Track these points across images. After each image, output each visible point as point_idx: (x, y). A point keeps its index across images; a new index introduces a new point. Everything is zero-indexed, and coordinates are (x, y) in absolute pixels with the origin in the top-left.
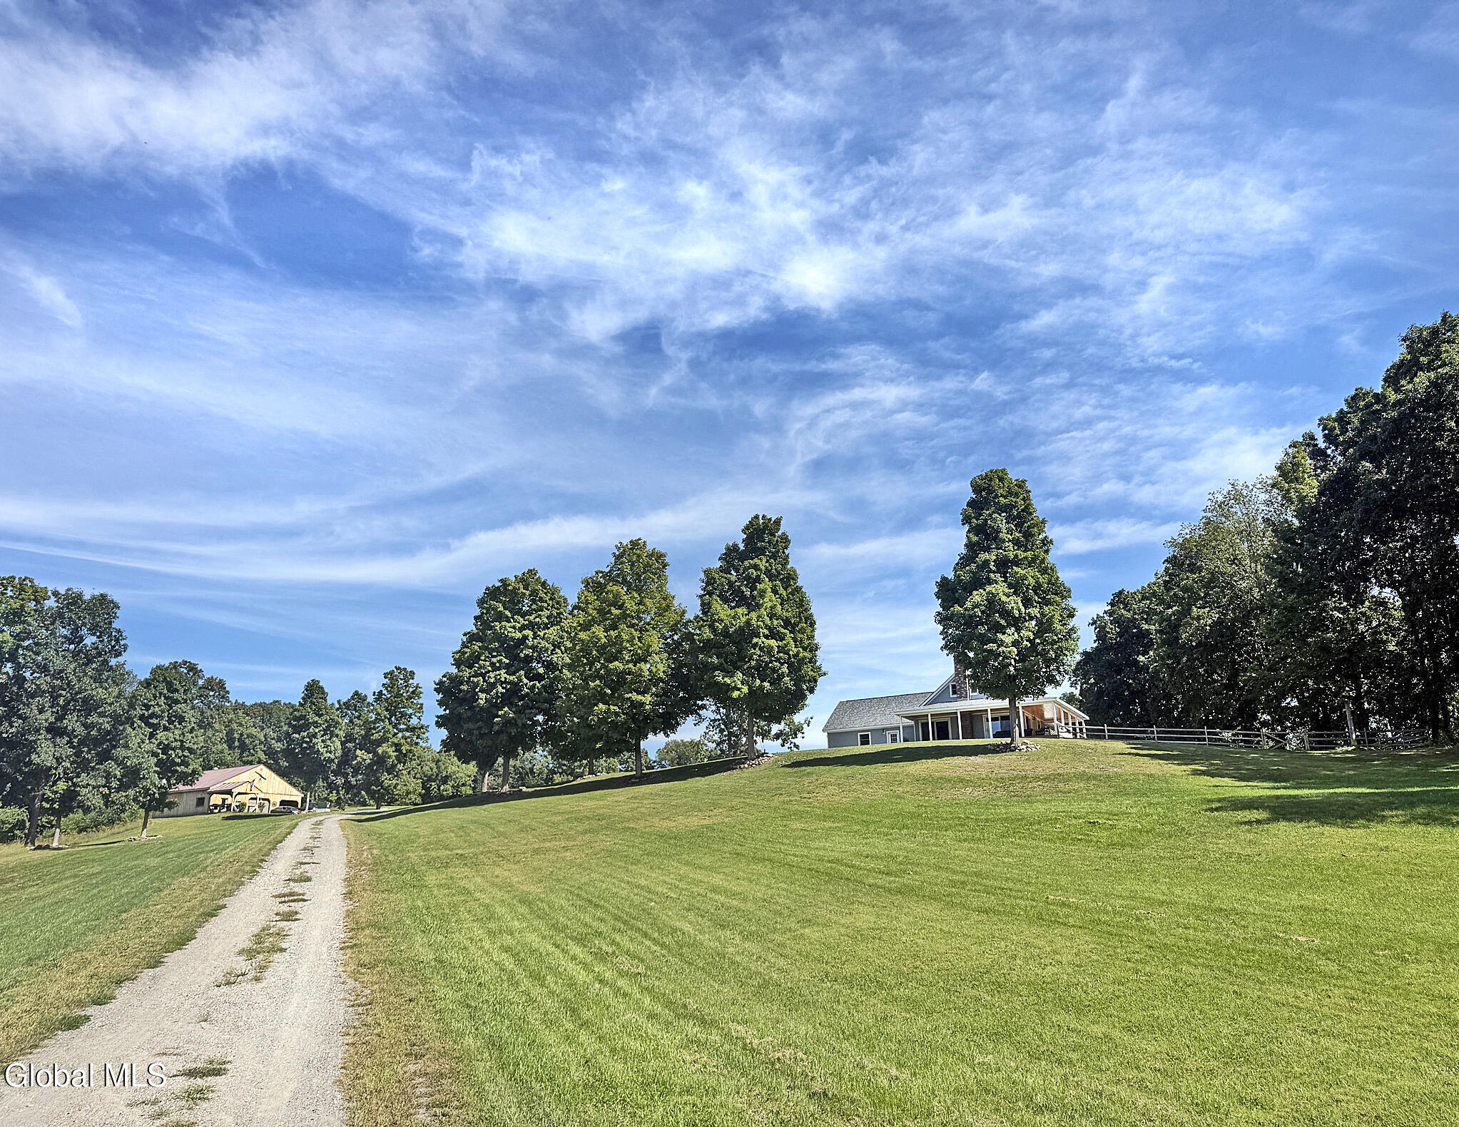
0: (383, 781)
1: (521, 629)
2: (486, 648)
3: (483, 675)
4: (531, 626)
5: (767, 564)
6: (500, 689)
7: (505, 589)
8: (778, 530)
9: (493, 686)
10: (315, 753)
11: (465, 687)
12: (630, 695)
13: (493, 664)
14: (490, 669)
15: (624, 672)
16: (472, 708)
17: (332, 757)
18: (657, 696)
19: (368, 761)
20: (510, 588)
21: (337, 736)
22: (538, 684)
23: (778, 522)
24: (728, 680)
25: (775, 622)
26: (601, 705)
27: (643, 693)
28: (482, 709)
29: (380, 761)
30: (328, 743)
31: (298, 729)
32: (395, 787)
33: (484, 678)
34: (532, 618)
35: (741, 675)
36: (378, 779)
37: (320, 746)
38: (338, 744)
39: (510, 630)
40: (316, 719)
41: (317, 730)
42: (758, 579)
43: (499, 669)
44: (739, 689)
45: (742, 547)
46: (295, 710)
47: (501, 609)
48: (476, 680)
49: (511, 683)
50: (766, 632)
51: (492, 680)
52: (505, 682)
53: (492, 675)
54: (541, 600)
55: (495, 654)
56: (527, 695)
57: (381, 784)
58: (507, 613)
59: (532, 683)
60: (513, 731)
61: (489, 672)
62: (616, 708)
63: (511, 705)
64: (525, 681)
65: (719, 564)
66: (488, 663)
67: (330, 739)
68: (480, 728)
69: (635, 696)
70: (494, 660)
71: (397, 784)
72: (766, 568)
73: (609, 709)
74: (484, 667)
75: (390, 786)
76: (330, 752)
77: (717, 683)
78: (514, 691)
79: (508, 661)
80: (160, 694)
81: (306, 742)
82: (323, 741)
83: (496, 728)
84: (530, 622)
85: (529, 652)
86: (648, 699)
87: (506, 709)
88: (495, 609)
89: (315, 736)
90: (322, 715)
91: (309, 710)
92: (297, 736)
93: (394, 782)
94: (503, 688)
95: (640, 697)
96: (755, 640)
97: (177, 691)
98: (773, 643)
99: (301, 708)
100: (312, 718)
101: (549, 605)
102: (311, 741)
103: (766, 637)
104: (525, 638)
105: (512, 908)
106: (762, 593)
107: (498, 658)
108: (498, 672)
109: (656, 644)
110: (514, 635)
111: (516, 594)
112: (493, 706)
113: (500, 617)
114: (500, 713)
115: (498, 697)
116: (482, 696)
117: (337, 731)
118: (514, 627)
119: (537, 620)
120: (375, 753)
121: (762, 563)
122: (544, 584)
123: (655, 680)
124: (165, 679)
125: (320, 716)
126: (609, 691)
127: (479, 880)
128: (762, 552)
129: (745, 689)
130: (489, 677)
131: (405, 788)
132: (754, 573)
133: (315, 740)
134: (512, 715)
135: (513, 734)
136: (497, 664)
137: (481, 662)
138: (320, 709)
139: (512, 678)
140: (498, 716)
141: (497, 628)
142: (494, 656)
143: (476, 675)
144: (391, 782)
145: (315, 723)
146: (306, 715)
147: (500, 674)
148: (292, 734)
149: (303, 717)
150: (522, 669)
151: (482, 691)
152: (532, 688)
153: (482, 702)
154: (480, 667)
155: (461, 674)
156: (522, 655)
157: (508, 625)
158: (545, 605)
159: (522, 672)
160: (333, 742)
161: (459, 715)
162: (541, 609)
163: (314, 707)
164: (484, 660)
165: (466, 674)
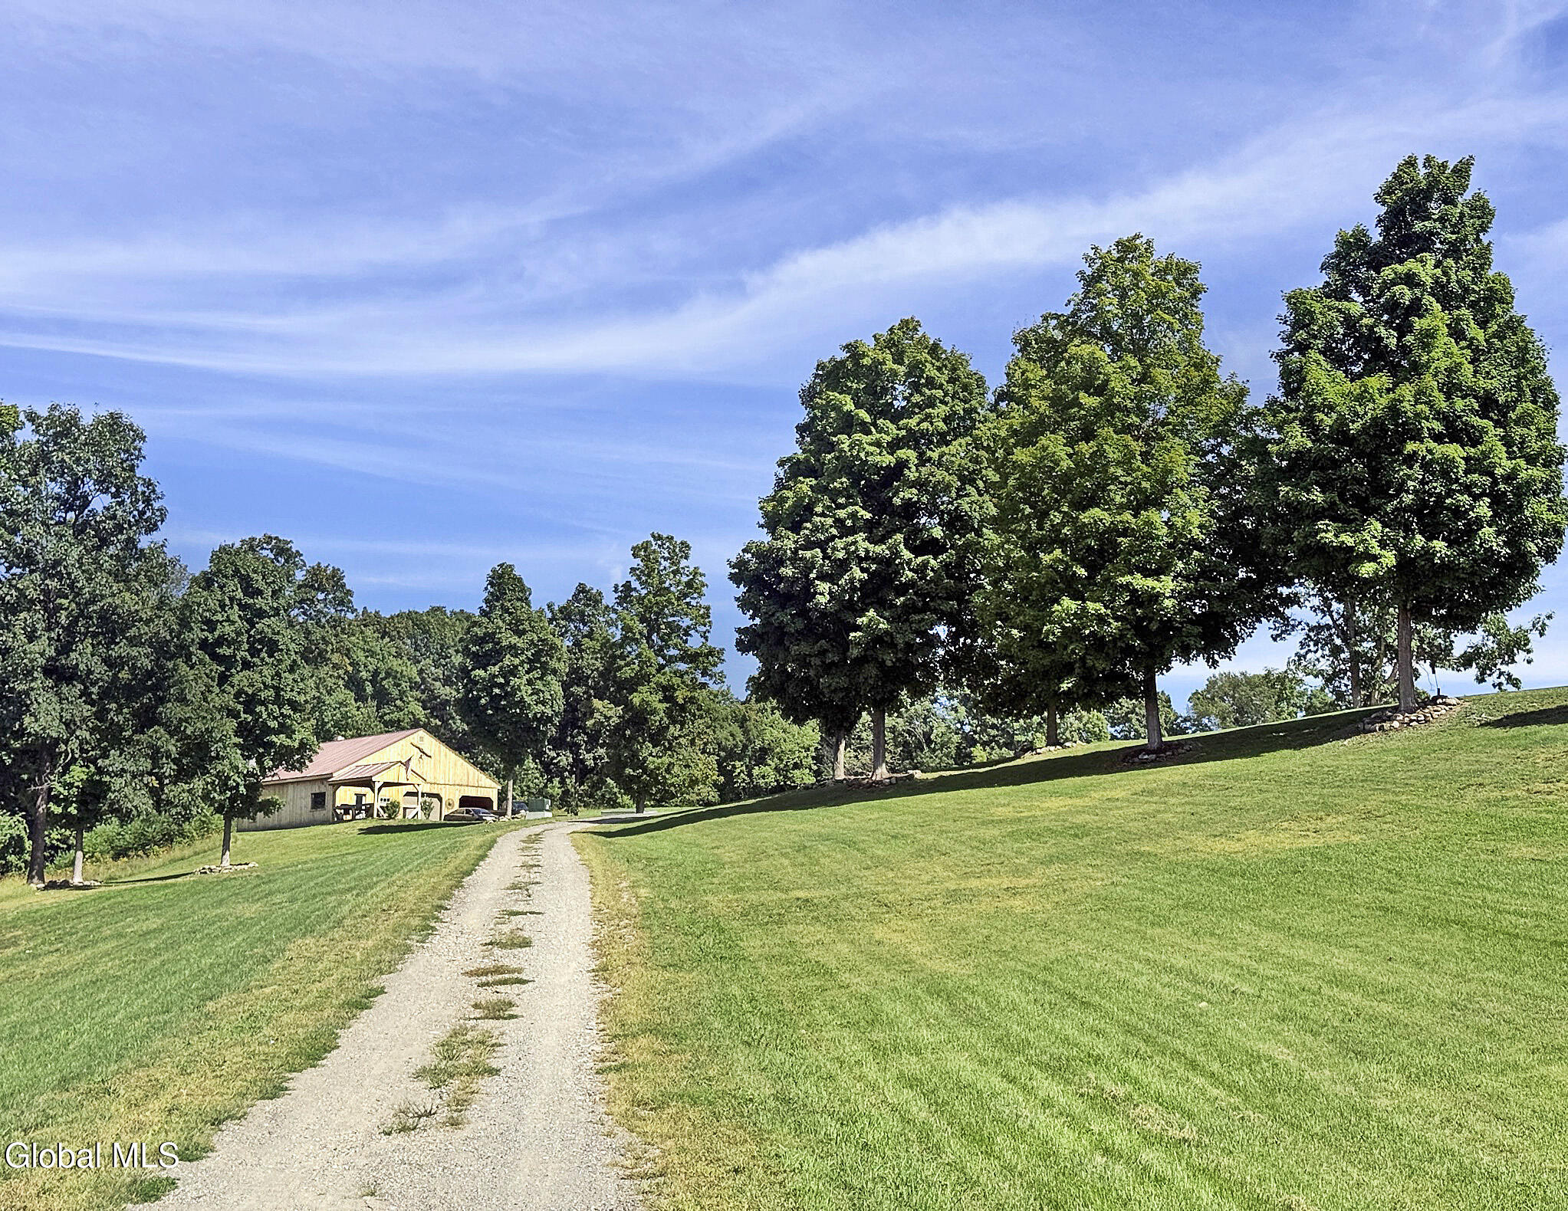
0: (645, 759)
1: (894, 446)
2: (825, 490)
3: (822, 545)
4: (913, 439)
5: (1438, 271)
6: (857, 573)
7: (857, 364)
8: (1464, 188)
9: (843, 566)
10: (517, 706)
11: (787, 571)
12: (1128, 578)
13: (839, 522)
14: (834, 531)
15: (1116, 531)
16: (803, 613)
17: (549, 712)
18: (1187, 579)
19: (615, 720)
20: (866, 361)
21: (554, 672)
22: (933, 562)
23: (1462, 171)
24: (1348, 539)
25: (1459, 404)
26: (1066, 602)
27: (1156, 573)
28: (824, 614)
29: (637, 718)
30: (539, 685)
31: (482, 661)
32: (668, 771)
33: (824, 551)
34: (913, 422)
35: (1379, 526)
36: (635, 755)
37: (525, 692)
38: (557, 687)
39: (872, 449)
40: (515, 640)
41: (517, 661)
42: (1416, 308)
43: (853, 531)
44: (1374, 558)
45: (1376, 236)
46: (475, 624)
47: (850, 406)
48: (808, 554)
49: (877, 559)
50: (1438, 426)
51: (841, 555)
52: (867, 558)
53: (839, 543)
54: (931, 383)
55: (842, 501)
56: (911, 584)
57: (641, 765)
58: (863, 414)
59: (920, 559)
60: (889, 659)
61: (833, 538)
62: (1098, 605)
63: (882, 605)
64: (907, 554)
65: (1321, 279)
66: (830, 521)
67: (541, 679)
68: (823, 653)
69: (1139, 581)
70: (842, 514)
71: (671, 764)
72: (1437, 281)
73: (1084, 609)
74: (822, 528)
75: (658, 768)
76: (543, 703)
77: (1323, 549)
78: (884, 577)
79: (868, 516)
80: (231, 599)
81: (500, 686)
82: (530, 682)
83: (855, 652)
84: (909, 430)
85: (910, 494)
86: (1166, 585)
87: (871, 613)
88: (837, 408)
89: (513, 671)
90: (524, 632)
91: (501, 623)
92: (482, 673)
93: (666, 760)
94: (863, 570)
95: (1150, 582)
96: (1410, 447)
97: (260, 592)
98: (1454, 451)
99: (485, 620)
100: (508, 638)
101: (946, 394)
102: (507, 683)
103: (1438, 438)
104: (902, 464)
105: (914, 1002)
106: (1427, 339)
107: (850, 509)
108: (850, 539)
109: (1182, 464)
110: (878, 458)
111: (879, 374)
112: (847, 608)
113: (848, 424)
114: (859, 621)
115: (854, 589)
116: (824, 587)
117: (553, 664)
118: (877, 444)
119: (925, 425)
120: (628, 705)
121: (1425, 268)
122: (934, 350)
123: (1182, 545)
124: (237, 571)
125: (520, 633)
126: (1082, 572)
127: (844, 948)
128: (1424, 242)
129: (1389, 558)
130: (834, 549)
131: (686, 772)
132: (1405, 294)
133: (514, 681)
134: (884, 625)
135: (889, 663)
136: (849, 523)
137: (817, 519)
138: (519, 621)
139: (879, 549)
140: (857, 628)
141: (845, 447)
142: (840, 507)
143: (809, 545)
144: (660, 761)
145: (512, 647)
146: (494, 633)
147: (854, 543)
148: (472, 670)
149: (489, 637)
150: (899, 530)
151: (822, 577)
152: (921, 570)
153: (823, 600)
154: (816, 529)
155: (779, 544)
156: (897, 501)
157: (866, 439)
158: (939, 393)
159: (899, 537)
160: (547, 684)
161: (781, 627)
162: (931, 403)
163: (508, 618)
164: (823, 515)
165: (789, 544)
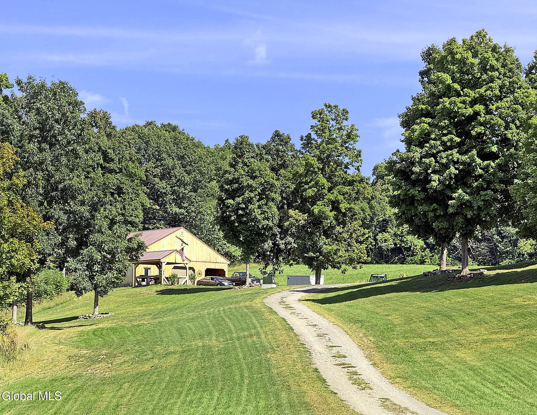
0: (321, 247)
1: (474, 102)
2: (436, 126)
3: (434, 156)
4: (482, 100)
6: (453, 170)
7: (453, 58)
9: (446, 167)
10: (252, 220)
11: (416, 169)
13: (443, 144)
14: (441, 148)
16: (424, 190)
17: (271, 224)
19: (302, 222)
20: (458, 56)
21: (273, 200)
22: (492, 164)
28: (435, 191)
29: (316, 222)
30: (265, 208)
31: (232, 195)
32: (335, 254)
33: (435, 158)
34: (482, 90)
36: (315, 244)
37: (257, 213)
38: (275, 209)
39: (460, 105)
40: (251, 182)
41: (253, 195)
43: (451, 148)
46: (226, 172)
47: (450, 81)
48: (427, 161)
49: (463, 163)
51: (444, 161)
52: (457, 162)
53: (444, 155)
54: (493, 68)
55: (445, 132)
56: (480, 176)
57: (319, 250)
58: (457, 86)
59: (486, 162)
60: (469, 214)
61: (439, 152)
63: (465, 185)
64: (478, 161)
66: (438, 143)
67: (266, 204)
68: (435, 210)
70: (445, 139)
71: (337, 249)
74: (434, 147)
75: (329, 252)
76: (267, 219)
78: (467, 172)
79: (458, 140)
81: (243, 209)
82: (259, 207)
83: (451, 210)
84: (481, 95)
85: (480, 129)
87: (460, 191)
88: (442, 82)
89: (250, 201)
90: (256, 177)
91: (243, 173)
92: (231, 201)
93: (335, 247)
94: (456, 169)
97: (113, 160)
99: (232, 169)
100: (246, 181)
101: (500, 74)
102: (247, 207)
104: (477, 114)
107: (449, 136)
108: (450, 152)
110: (464, 111)
111: (465, 63)
112: (447, 189)
113: (448, 92)
114: (454, 195)
115: (451, 178)
116: (435, 177)
117: (273, 195)
118: (464, 102)
119: (488, 92)
120: (311, 213)
122: (494, 49)
125: (253, 178)
130: (441, 157)
133: (251, 206)
134: (467, 197)
135: (469, 216)
136: (449, 144)
137: (432, 142)
138: (253, 171)
139: (464, 158)
140: (452, 198)
141: (447, 104)
142: (445, 135)
143: (427, 155)
144: (330, 248)
145: (249, 186)
146: (239, 178)
147: (452, 155)
148: (227, 199)
149: (235, 180)
150: (475, 147)
151: (435, 172)
152: (486, 169)
153: (434, 184)
154: (431, 147)
155: (411, 154)
156: (473, 133)
157: (458, 100)
158: (496, 74)
159: (474, 152)
160: (270, 208)
161: (413, 197)
162: (492, 80)
163: (246, 169)
164: (435, 139)
165: (417, 155)
